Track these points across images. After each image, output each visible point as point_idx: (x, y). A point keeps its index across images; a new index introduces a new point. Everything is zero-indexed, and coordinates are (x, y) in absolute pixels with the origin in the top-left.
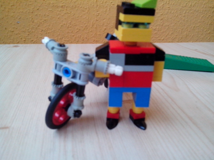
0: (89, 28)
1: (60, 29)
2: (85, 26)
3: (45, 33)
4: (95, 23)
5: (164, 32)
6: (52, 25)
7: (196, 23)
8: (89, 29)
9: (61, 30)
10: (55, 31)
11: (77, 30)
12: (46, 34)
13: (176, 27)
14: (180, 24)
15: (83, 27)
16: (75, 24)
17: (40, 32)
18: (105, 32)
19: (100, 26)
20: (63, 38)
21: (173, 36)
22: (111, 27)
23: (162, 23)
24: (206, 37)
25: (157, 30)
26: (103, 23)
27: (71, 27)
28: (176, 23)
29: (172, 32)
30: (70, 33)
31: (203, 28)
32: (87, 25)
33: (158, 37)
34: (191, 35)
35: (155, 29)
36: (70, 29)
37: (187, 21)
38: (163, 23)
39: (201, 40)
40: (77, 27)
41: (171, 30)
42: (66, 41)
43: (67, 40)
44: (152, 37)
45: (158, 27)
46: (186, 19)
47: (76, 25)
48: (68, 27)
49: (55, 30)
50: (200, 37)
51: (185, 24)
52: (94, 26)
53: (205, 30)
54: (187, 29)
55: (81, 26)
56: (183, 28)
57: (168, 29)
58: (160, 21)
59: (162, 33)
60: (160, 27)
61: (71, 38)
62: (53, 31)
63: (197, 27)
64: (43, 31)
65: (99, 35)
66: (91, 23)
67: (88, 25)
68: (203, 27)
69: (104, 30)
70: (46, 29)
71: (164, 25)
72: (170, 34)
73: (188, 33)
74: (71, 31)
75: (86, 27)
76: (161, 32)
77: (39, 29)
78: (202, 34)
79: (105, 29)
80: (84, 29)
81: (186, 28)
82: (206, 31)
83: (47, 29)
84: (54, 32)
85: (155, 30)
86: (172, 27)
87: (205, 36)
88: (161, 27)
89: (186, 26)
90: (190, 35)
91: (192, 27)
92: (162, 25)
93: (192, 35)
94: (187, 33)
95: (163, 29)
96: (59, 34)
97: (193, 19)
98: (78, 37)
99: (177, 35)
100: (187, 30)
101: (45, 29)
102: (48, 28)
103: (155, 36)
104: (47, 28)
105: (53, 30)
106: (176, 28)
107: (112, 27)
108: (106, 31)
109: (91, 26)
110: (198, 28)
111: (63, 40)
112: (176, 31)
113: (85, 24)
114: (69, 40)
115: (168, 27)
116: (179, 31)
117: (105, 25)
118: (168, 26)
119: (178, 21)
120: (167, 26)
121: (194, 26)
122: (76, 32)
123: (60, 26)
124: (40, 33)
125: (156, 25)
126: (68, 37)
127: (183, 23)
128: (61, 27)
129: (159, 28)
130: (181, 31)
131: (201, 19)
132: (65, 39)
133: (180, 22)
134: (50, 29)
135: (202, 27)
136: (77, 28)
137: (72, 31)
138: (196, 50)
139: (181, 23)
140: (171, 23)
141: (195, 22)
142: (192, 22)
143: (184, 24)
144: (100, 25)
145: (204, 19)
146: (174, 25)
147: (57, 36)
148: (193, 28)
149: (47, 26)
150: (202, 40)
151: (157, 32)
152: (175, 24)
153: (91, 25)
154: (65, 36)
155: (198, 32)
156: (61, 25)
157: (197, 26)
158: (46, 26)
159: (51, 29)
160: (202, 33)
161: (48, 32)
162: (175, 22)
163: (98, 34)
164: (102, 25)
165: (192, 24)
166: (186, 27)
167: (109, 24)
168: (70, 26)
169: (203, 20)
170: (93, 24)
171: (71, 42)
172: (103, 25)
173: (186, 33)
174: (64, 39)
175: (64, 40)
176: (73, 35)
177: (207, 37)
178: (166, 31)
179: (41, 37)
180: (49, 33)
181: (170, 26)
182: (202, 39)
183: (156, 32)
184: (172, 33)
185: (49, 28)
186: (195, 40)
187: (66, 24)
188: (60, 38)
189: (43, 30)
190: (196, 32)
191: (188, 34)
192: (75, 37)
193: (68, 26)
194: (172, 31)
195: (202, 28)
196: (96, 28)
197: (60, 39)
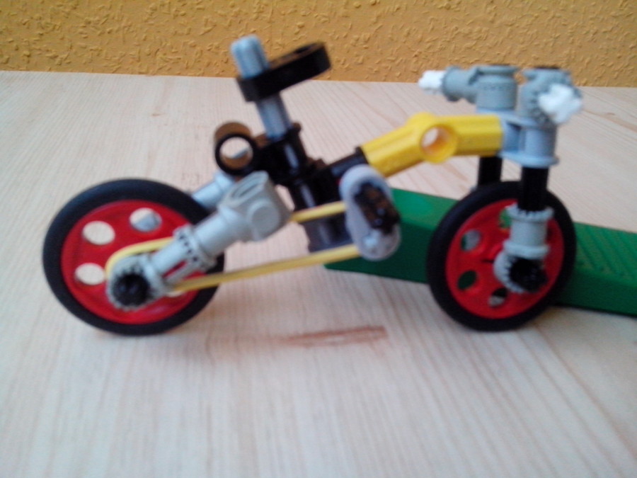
0: (246, 22)
1: (146, 21)
2: (232, 14)
3: (99, 32)
4: (266, 5)
5: (496, 44)
6: (122, 6)
7: (603, 19)
8: (247, 25)
9: (152, 25)
10: (130, 26)
11: (206, 25)
12: (99, 35)
13: (535, 30)
14: (550, 20)
15: (226, 16)
16: (198, 4)
17: (80, 30)
18: (299, 36)
19: (284, 15)
20: (158, 53)
21: (523, 61)
22: (320, 20)
23: (493, 14)
24: (631, 68)
25: (475, 38)
26: (295, 6)
27: (184, 15)
28: (537, 17)
29: (522, 46)
30: (182, 34)
31: (626, 36)
32: (240, 11)
33: (476, 61)
34: (583, 60)
35: (467, 35)
36: (182, 20)
37: (575, 11)
38: (496, 15)
39: (615, 75)
40: (205, 17)
41: (521, 40)
42: (167, 62)
43: (171, 59)
44: (457, 61)
45: (477, 28)
46: (572, 6)
47: (203, 9)
48: (176, 16)
49: (130, 23)
50: (613, 67)
51: (566, 23)
52: (264, 15)
53: (630, 46)
54: (572, 39)
55: (219, 12)
56: (557, 35)
57: (511, 37)
58: (486, 7)
59: (490, 48)
60: (485, 29)
61: (186, 54)
62: (125, 27)
63: (605, 32)
64: (92, 24)
65: (280, 45)
66: (255, 5)
67: (244, 11)
68: (625, 34)
69: (297, 30)
70: (99, 21)
71: (498, 22)
72: (516, 52)
73: (573, 52)
74: (186, 30)
75: (237, 15)
76: (488, 44)
77: (78, 17)
78: (619, 57)
79: (301, 27)
80: (230, 26)
81: (571, 36)
82: (632, 48)
83: (104, 20)
84: (126, 29)
85: (467, 36)
86: (524, 28)
87: (628, 65)
88: (488, 29)
89: (570, 27)
90: (581, 59)
91: (588, 32)
92: (492, 22)
93: (587, 61)
94: (571, 50)
95: (493, 35)
96: (145, 40)
97: (594, 5)
98: (209, 50)
99: (537, 59)
100: (572, 43)
101: (97, 18)
102: (108, 16)
103: (467, 59)
104: (105, 15)
105: (123, 25)
106: (537, 33)
107: (323, 19)
108: (304, 35)
109: (255, 16)
110: (607, 36)
111: (158, 58)
112: (536, 43)
113: (233, 6)
114: (180, 59)
115: (511, 32)
116: (546, 44)
117: (302, 13)
118: (511, 25)
119: (546, 11)
120: (507, 25)
121: (595, 28)
122: (202, 33)
123: (149, 11)
124: (81, 33)
125: (471, 21)
126: (173, 51)
127: (559, 17)
128: (151, 15)
129: (480, 31)
130: (551, 44)
131: (621, 5)
132: (165, 54)
133: (551, 15)
134: (113, 18)
135: (623, 33)
136: (207, 20)
137: (190, 29)
138: (609, 115)
139: (553, 17)
140: (519, 17)
141: (601, 17)
142: (591, 16)
143: (566, 20)
144: (283, 12)
145: (630, 5)
146: (531, 24)
147: (137, 46)
148: (591, 35)
149: (103, 7)
150: (618, 76)
151: (474, 43)
152: (533, 18)
153: (255, 11)
154: (164, 44)
155: (608, 50)
156: (151, 6)
157: (604, 30)
158: (100, 9)
159: (116, 18)
160: (618, 55)
161: (108, 30)
162: (536, 15)
163: (277, 43)
164: (290, 13)
165: (591, 22)
166: (570, 31)
167: (314, 10)
168: (183, 12)
169: (626, 9)
170: (260, 7)
171: (187, 68)
172: (296, 11)
173: (566, 52)
174: (160, 55)
175: (161, 58)
176: (192, 42)
177: (633, 69)
178: (502, 42)
179: (83, 44)
180: (109, 33)
181: (517, 25)
182: (617, 73)
183: (469, 44)
184: (523, 51)
185: (112, 15)
186: (596, 78)
187: (170, 3)
188: (147, 50)
189: (89, 23)
190: (602, 49)
191: (573, 57)
192: (198, 48)
193: (176, 11)
194: (523, 43)
195: (621, 38)
196: (269, 22)
197: (149, 55)
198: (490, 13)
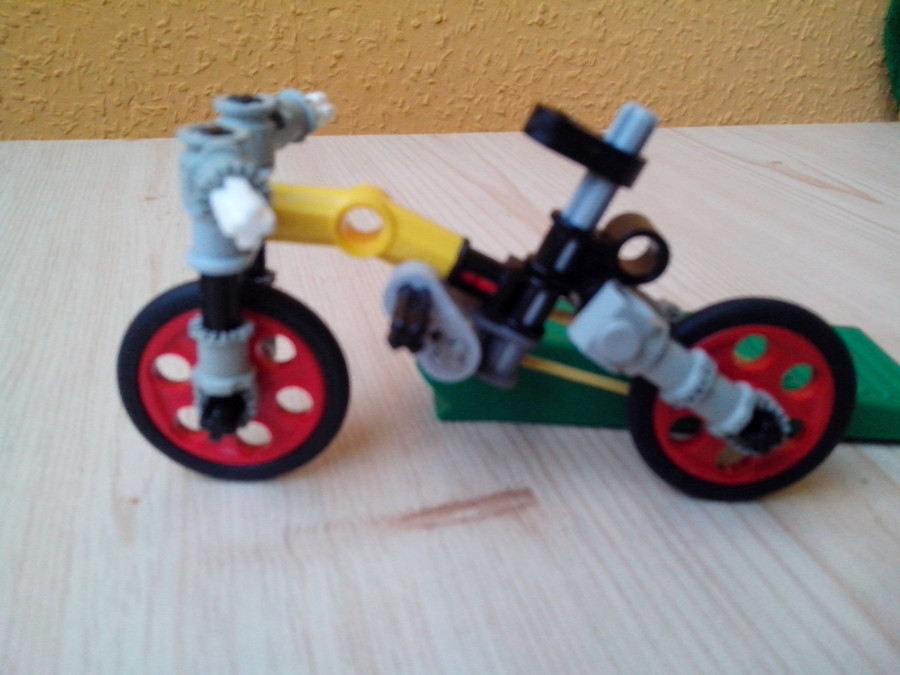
0: (259, 54)
1: (113, 57)
2: (239, 43)
3: (42, 76)
4: (287, 28)
5: (609, 71)
6: (75, 38)
7: (748, 31)
8: (261, 57)
9: (121, 62)
10: (89, 65)
11: (201, 59)
12: (43, 80)
13: (660, 50)
14: (678, 35)
15: (229, 46)
16: (187, 30)
17: (14, 74)
18: (337, 69)
19: (313, 41)
20: (132, 102)
21: (646, 93)
22: (364, 46)
23: (603, 29)
24: (789, 94)
25: (579, 64)
26: (329, 29)
27: (168, 46)
28: (661, 32)
29: (643, 72)
30: (166, 75)
31: (779, 52)
32: (249, 38)
33: (584, 95)
34: (726, 86)
35: (569, 59)
36: (165, 54)
37: (709, 22)
38: (606, 31)
39: (768, 106)
40: (199, 49)
41: (642, 63)
42: (147, 114)
43: (153, 111)
44: (556, 96)
45: (582, 51)
46: (706, 16)
47: (195, 37)
48: (156, 49)
49: (88, 61)
50: (765, 94)
51: (699, 38)
52: (284, 42)
53: (786, 66)
54: (708, 59)
55: (219, 40)
56: (689, 55)
57: (627, 60)
58: (593, 21)
59: (601, 77)
60: (591, 51)
61: (174, 102)
62: (80, 67)
63: (752, 48)
64: (30, 65)
65: (310, 84)
66: (270, 29)
67: (256, 37)
68: (777, 50)
69: (333, 61)
70: (40, 59)
71: (609, 41)
72: (636, 81)
73: (712, 77)
74: (172, 68)
75: (246, 43)
76: (598, 72)
77: (8, 55)
78: (772, 81)
79: (339, 57)
80: (236, 59)
81: (707, 56)
82: (788, 67)
83: (48, 58)
84: (83, 70)
85: (569, 62)
86: (645, 48)
87: (784, 91)
88: (595, 50)
89: (705, 43)
90: (723, 85)
91: (729, 50)
92: (602, 41)
93: (730, 89)
94: (708, 75)
95: (604, 59)
96: (112, 84)
97: (735, 13)
98: (207, 95)
99: (664, 89)
100: (710, 65)
101: (38, 56)
102: (54, 52)
103: (571, 93)
104: (49, 51)
105: (78, 64)
106: (662, 53)
107: (370, 46)
108: (341, 68)
109: (271, 44)
110: (755, 54)
111: (132, 109)
112: (660, 68)
113: (238, 32)
114: (165, 109)
115: (628, 52)
116: (675, 67)
117: (340, 37)
118: (627, 45)
119: (673, 23)
120: (622, 45)
121: (739, 43)
122: (196, 71)
123: (116, 43)
124: (15, 79)
125: (573, 41)
126: (155, 98)
127: (691, 31)
128: (119, 48)
129: (586, 54)
130: (682, 68)
131: (770, 12)
132: (143, 104)
133: (680, 28)
134: (62, 56)
135: (775, 48)
136: (202, 53)
137: (178, 67)
138: (774, 165)
139: (683, 31)
140: (638, 32)
141: (746, 28)
142: (732, 28)
143: (699, 35)
144: (311, 38)
145: (781, 12)
146: (654, 42)
147: (101, 93)
148: (733, 54)
149: (46, 40)
150: (772, 105)
151: (579, 70)
152: (656, 34)
153: (271, 37)
154: (140, 89)
155: (756, 72)
156: (118, 36)
157: (750, 45)
158: (42, 43)
159: (67, 55)
160: (771, 78)
161: (56, 72)
162: (659, 29)
163: (306, 81)
164: (323, 38)
165: (733, 35)
166: (705, 49)
167: (356, 33)
168: (165, 42)
169: (776, 17)
170: (278, 32)
171: (176, 122)
172: (330, 35)
173: (702, 77)
174: (135, 105)
175: (137, 110)
176: (182, 84)
177: (791, 97)
178: (616, 67)
179: (20, 94)
180: (58, 76)
181: (635, 43)
182: (770, 102)
183: (572, 72)
184: (645, 79)
185: (61, 50)
186: (743, 111)
187: (145, 30)
188: (116, 100)
189: (27, 63)
190: (748, 71)
191: (712, 84)
192: (191, 94)
193: (156, 41)
194: (644, 68)
195: (771, 56)
196: (292, 52)
197: (119, 106)
198: (598, 29)
